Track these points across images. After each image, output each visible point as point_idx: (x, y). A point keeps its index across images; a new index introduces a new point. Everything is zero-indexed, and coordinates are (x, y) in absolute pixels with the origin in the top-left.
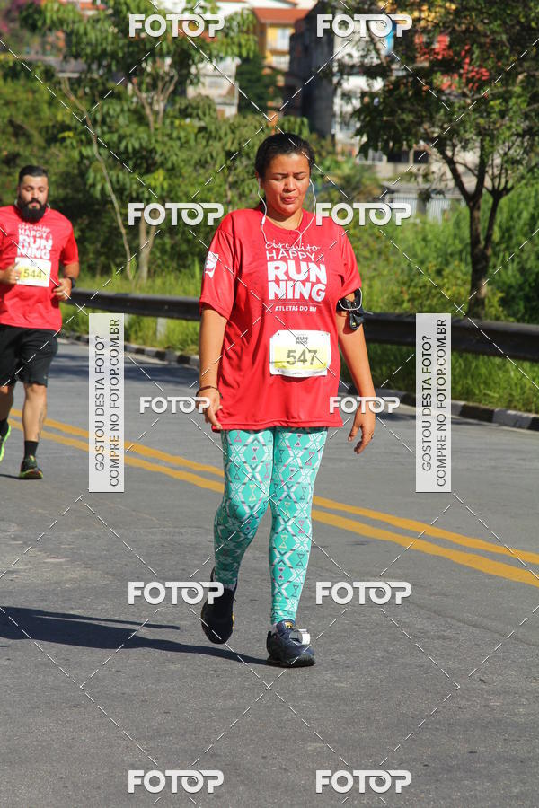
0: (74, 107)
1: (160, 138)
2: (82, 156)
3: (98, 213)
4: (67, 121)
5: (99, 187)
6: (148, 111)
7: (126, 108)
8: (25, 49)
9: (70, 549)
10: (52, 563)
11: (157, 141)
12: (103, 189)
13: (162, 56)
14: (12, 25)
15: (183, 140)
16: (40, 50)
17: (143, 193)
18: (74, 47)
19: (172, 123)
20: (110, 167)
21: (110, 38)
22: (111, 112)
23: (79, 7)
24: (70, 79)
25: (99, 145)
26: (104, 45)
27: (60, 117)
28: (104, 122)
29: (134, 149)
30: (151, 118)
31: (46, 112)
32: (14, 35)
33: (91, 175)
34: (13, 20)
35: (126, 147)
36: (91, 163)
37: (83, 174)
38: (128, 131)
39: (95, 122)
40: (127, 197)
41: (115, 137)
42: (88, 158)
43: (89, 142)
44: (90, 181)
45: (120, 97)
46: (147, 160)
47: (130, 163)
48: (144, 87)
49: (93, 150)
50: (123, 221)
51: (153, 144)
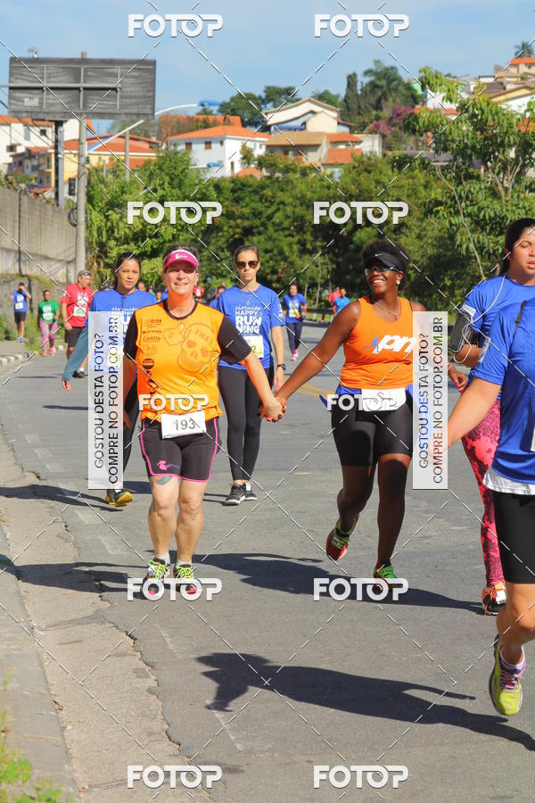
0: (444, 188)
1: (509, 208)
2: (451, 224)
3: (463, 266)
4: (440, 199)
5: (464, 246)
6: (500, 188)
7: (482, 187)
8: (404, 146)
9: (469, 519)
10: (457, 530)
11: (507, 210)
12: (467, 248)
13: (510, 146)
14: (393, 129)
15: (527, 208)
16: (414, 148)
17: (498, 249)
18: (442, 144)
19: (519, 196)
20: (473, 231)
21: (470, 135)
22: (472, 189)
23: (443, 112)
24: (442, 166)
25: (464, 216)
26: (466, 141)
27: (433, 196)
28: (467, 197)
29: (490, 217)
30: (503, 193)
31: (422, 192)
32: (395, 136)
33: (458, 238)
34: (394, 126)
35: (484, 216)
36: (458, 229)
37: (452, 237)
38: (485, 204)
39: (460, 197)
40: (486, 252)
41: (476, 209)
42: (456, 225)
43: (457, 213)
44: (458, 243)
45: (478, 178)
46: (500, 225)
47: (488, 227)
48: (497, 170)
49: (460, 219)
50: (484, 271)
51: (505, 212)
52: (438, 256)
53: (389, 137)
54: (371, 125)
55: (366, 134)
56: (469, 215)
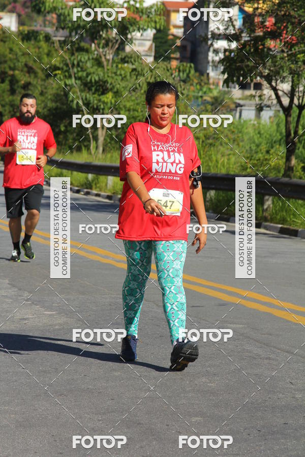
0: (62, 57)
1: (110, 75)
2: (66, 85)
4: (58, 65)
5: (75, 102)
6: (103, 59)
7: (91, 57)
8: (35, 24)
9: (58, 306)
10: (48, 314)
11: (108, 76)
12: (78, 103)
13: (112, 28)
14: (26, 10)
15: (123, 76)
16: (43, 25)
17: (100, 105)
18: (62, 23)
19: (117, 66)
20: (82, 91)
22: (83, 59)
24: (59, 41)
25: (76, 78)
26: (79, 22)
27: (53, 63)
28: (78, 65)
29: (95, 80)
30: (105, 63)
31: (46, 59)
32: (28, 16)
33: (71, 95)
34: (27, 7)
35: (91, 80)
36: (71, 89)
37: (66, 95)
38: (92, 70)
39: (73, 65)
40: (91, 107)
41: (85, 74)
42: (69, 85)
43: (70, 77)
44: (70, 99)
45: (87, 51)
46: (103, 87)
47: (93, 89)
48: (101, 45)
49: (72, 81)
51: (106, 78)
52: (56, 109)
53: (24, 16)
54: (10, 7)
55: (6, 12)
56: (80, 78)
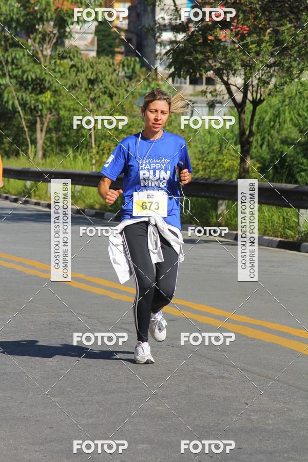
1: (48, 72)
3: (10, 119)
5: (11, 103)
6: (40, 55)
7: (26, 54)
11: (46, 74)
12: (13, 104)
13: (48, 21)
15: (62, 73)
17: (38, 106)
19: (55, 62)
20: (17, 90)
21: (15, 10)
22: (18, 56)
25: (10, 77)
26: (12, 14)
29: (32, 78)
30: (42, 60)
33: (6, 95)
35: (27, 78)
36: (6, 88)
37: (1, 95)
38: (28, 68)
39: (7, 62)
40: (28, 108)
41: (20, 72)
42: (3, 85)
43: (4, 76)
44: (5, 99)
46: (40, 86)
47: (30, 88)
48: (37, 40)
49: (6, 80)
50: (26, 123)
51: (44, 76)
56: (15, 77)
